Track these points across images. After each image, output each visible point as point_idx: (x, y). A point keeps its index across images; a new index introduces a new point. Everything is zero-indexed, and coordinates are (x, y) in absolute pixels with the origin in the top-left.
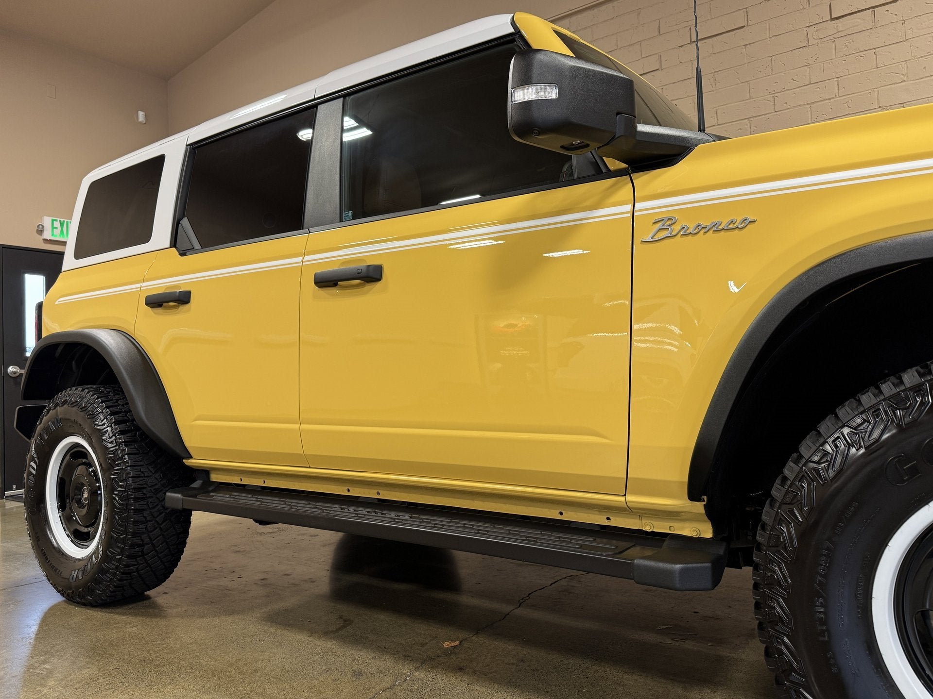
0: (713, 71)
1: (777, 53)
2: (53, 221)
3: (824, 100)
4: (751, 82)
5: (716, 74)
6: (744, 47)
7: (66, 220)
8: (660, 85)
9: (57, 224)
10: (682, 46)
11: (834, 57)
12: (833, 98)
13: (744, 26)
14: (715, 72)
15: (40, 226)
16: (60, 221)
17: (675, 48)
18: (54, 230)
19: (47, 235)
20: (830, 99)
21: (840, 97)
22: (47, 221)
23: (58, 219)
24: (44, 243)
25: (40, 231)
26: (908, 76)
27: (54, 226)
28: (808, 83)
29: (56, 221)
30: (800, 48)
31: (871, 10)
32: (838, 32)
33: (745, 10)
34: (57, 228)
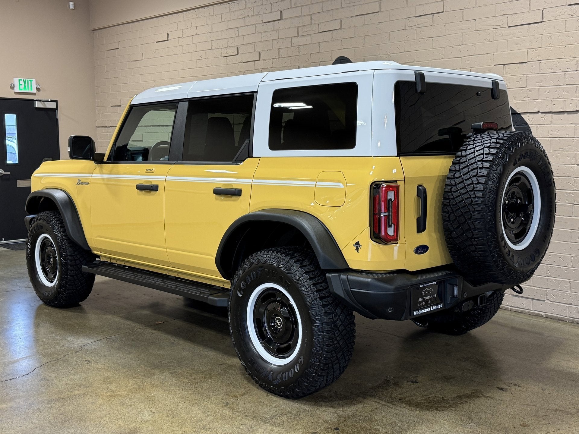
0: (364, 35)
1: (392, 31)
2: (19, 80)
3: (409, 62)
4: (381, 45)
5: (365, 37)
6: (378, 24)
7: (27, 79)
8: (340, 38)
9: (22, 82)
10: (351, 17)
11: (416, 39)
12: (413, 62)
13: (379, 12)
14: (365, 36)
15: (13, 85)
16: (24, 80)
17: (348, 17)
18: (21, 86)
19: (17, 89)
20: (412, 62)
21: (416, 62)
22: (16, 81)
23: (23, 79)
24: (15, 94)
25: (12, 87)
26: (444, 56)
27: (20, 83)
28: (404, 51)
29: (21, 80)
30: (402, 30)
31: (432, 15)
32: (418, 24)
33: (380, 2)
34: (22, 85)
